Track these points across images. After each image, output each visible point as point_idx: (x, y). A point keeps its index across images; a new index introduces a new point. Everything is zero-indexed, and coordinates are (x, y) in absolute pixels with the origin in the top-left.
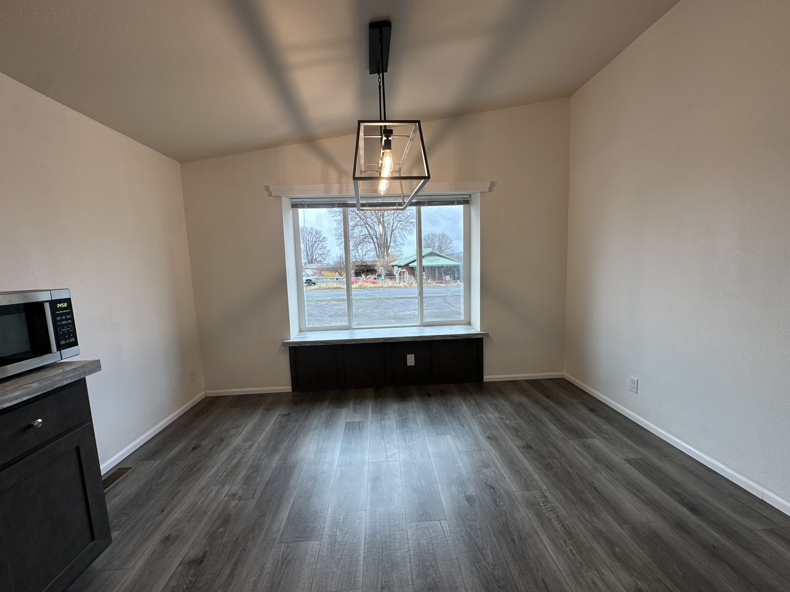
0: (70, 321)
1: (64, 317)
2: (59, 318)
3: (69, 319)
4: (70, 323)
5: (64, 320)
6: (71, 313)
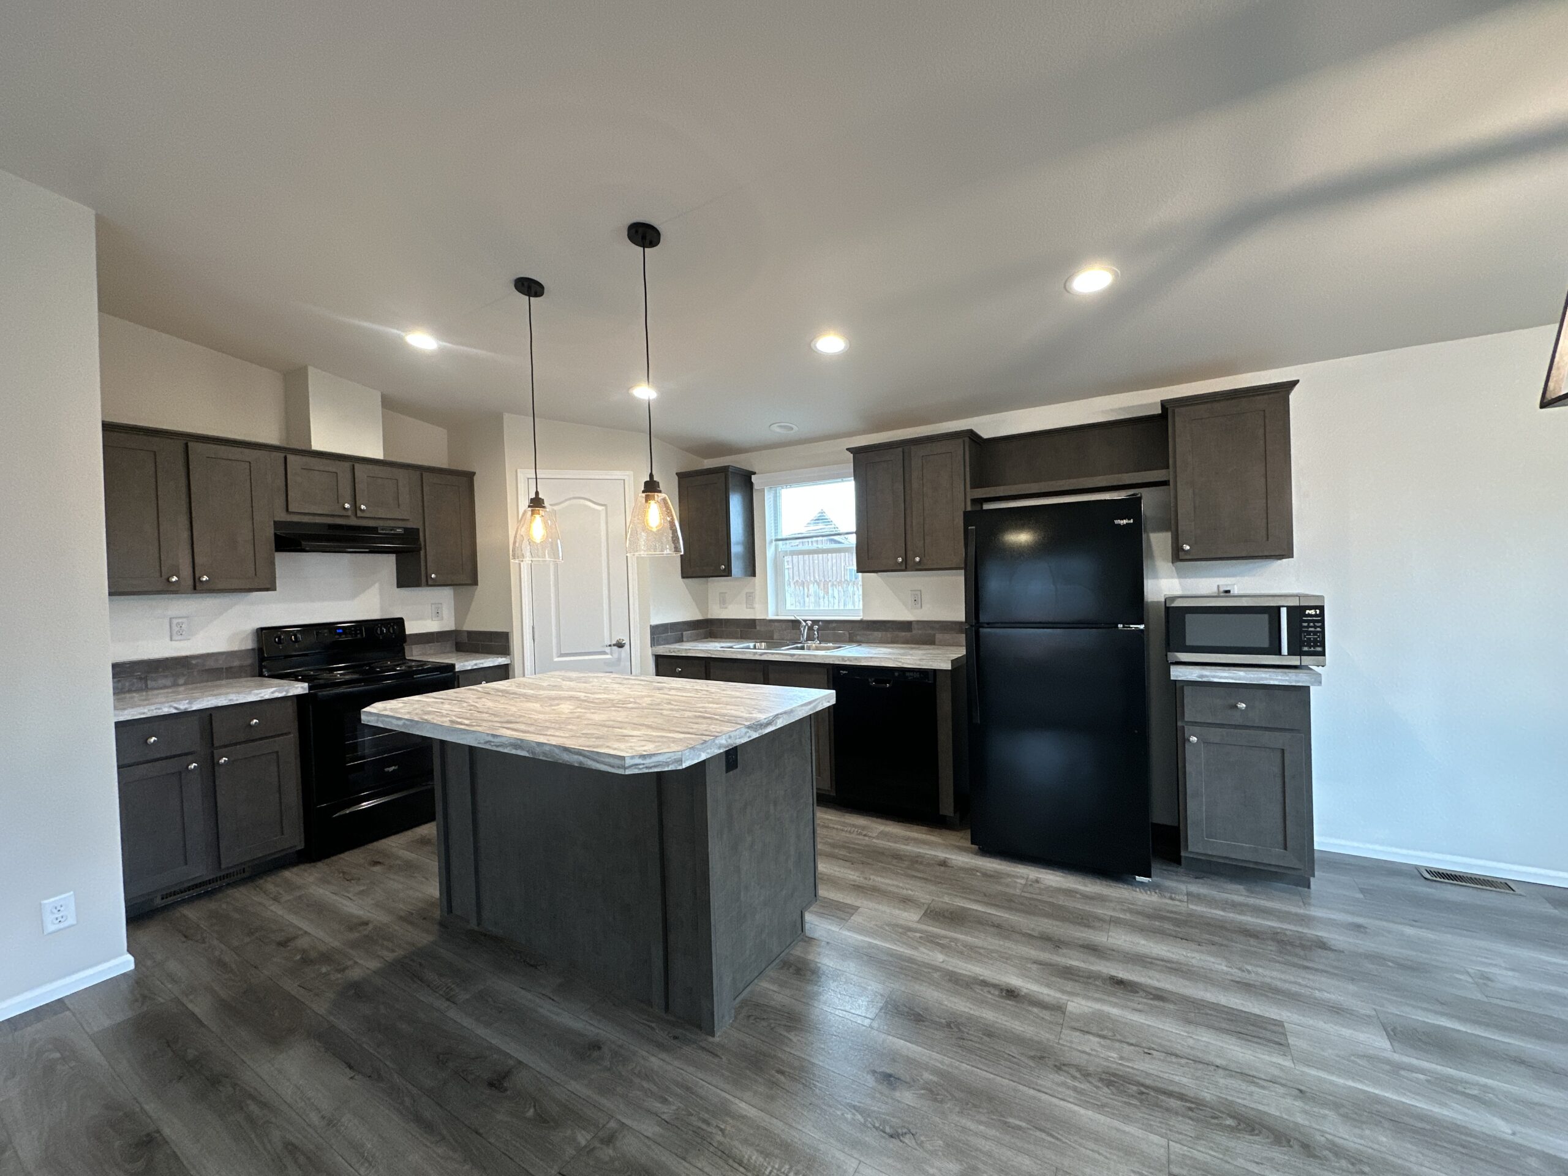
0: (1318, 629)
1: (1312, 624)
2: (1306, 624)
3: (1318, 627)
4: (1318, 632)
5: (1311, 627)
6: (1323, 621)
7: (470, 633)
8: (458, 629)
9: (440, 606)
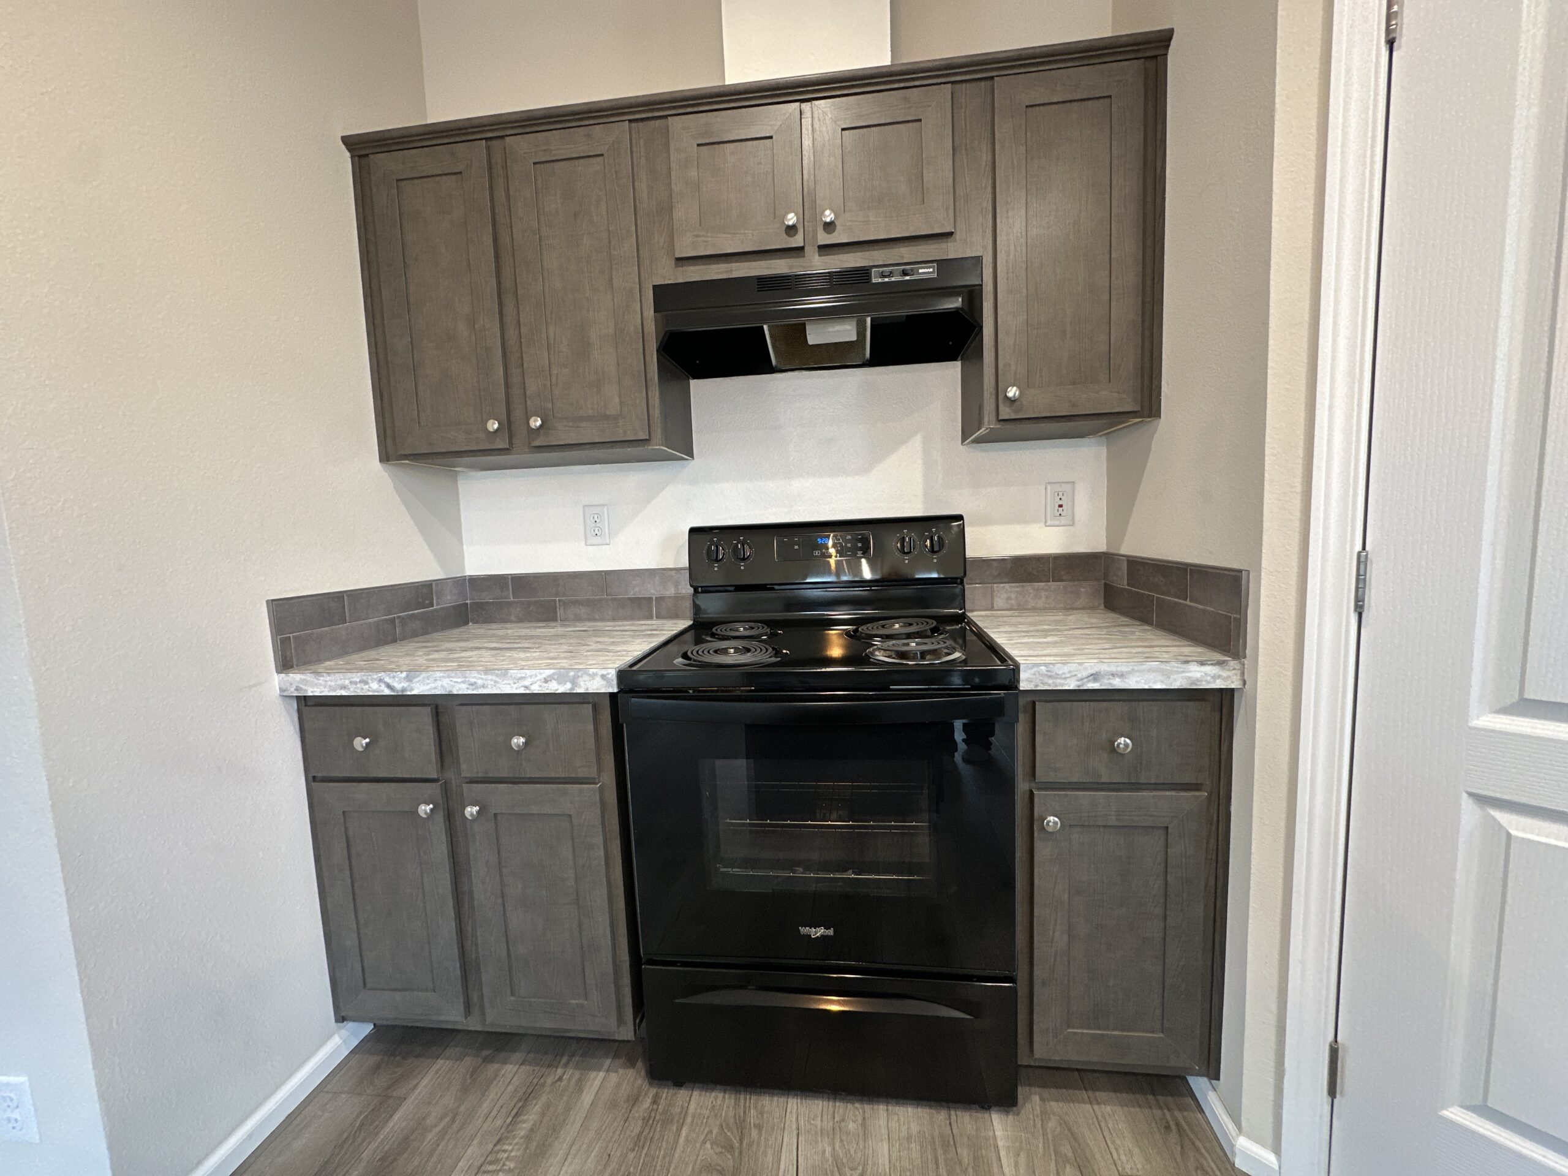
7: (1136, 565)
8: (1112, 551)
9: (1067, 488)
